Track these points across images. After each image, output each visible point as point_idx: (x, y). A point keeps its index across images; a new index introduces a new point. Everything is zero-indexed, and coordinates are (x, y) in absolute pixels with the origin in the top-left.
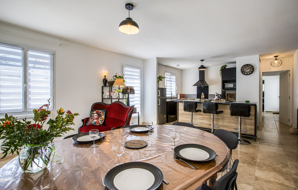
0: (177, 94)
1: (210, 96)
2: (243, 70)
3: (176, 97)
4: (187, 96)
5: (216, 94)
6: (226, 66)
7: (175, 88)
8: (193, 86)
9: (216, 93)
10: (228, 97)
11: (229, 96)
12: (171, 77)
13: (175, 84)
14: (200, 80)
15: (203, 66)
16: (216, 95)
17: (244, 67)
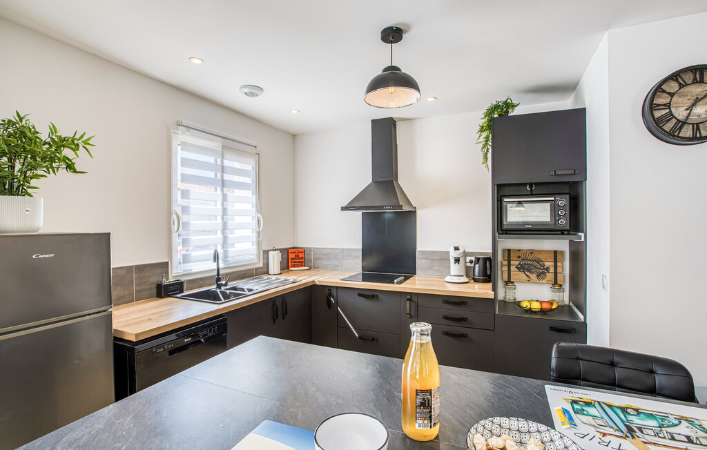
0: (266, 252)
1: (424, 261)
2: (668, 106)
3: (261, 265)
4: (317, 259)
5: (453, 254)
6: (513, 106)
7: (255, 222)
8: (344, 209)
9: (457, 249)
10: (513, 268)
11: (515, 263)
12: (227, 163)
13: (254, 199)
14: (375, 182)
15: (397, 69)
16: (457, 260)
17: (673, 86)
